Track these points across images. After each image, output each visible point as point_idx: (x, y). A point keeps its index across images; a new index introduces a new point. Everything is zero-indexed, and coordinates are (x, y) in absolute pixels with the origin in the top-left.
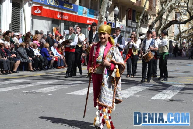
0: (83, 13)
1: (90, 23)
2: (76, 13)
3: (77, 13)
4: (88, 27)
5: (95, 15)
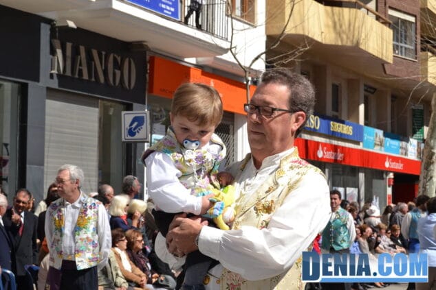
0: (375, 144)
1: (392, 167)
2: (358, 143)
3: (361, 144)
4: (388, 177)
5: (401, 148)
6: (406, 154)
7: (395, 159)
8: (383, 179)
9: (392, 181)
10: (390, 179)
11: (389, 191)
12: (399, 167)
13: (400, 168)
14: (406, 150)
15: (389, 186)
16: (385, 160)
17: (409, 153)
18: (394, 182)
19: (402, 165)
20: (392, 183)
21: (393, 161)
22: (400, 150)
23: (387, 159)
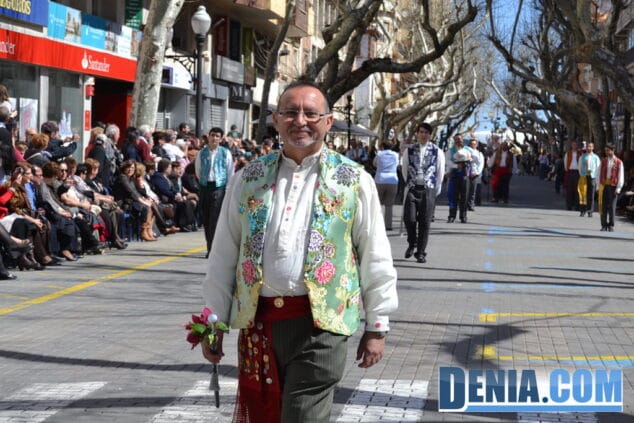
0: (67, 31)
1: (93, 68)
2: (40, 29)
4: (86, 84)
5: (107, 39)
6: (114, 49)
7: (97, 56)
8: (77, 86)
9: (93, 89)
10: (89, 86)
11: (88, 105)
12: (103, 68)
13: (105, 70)
14: (115, 43)
15: (88, 98)
16: (82, 58)
17: (119, 48)
18: (95, 92)
19: (108, 66)
20: (91, 93)
21: (93, 59)
22: (106, 43)
23: (85, 56)
